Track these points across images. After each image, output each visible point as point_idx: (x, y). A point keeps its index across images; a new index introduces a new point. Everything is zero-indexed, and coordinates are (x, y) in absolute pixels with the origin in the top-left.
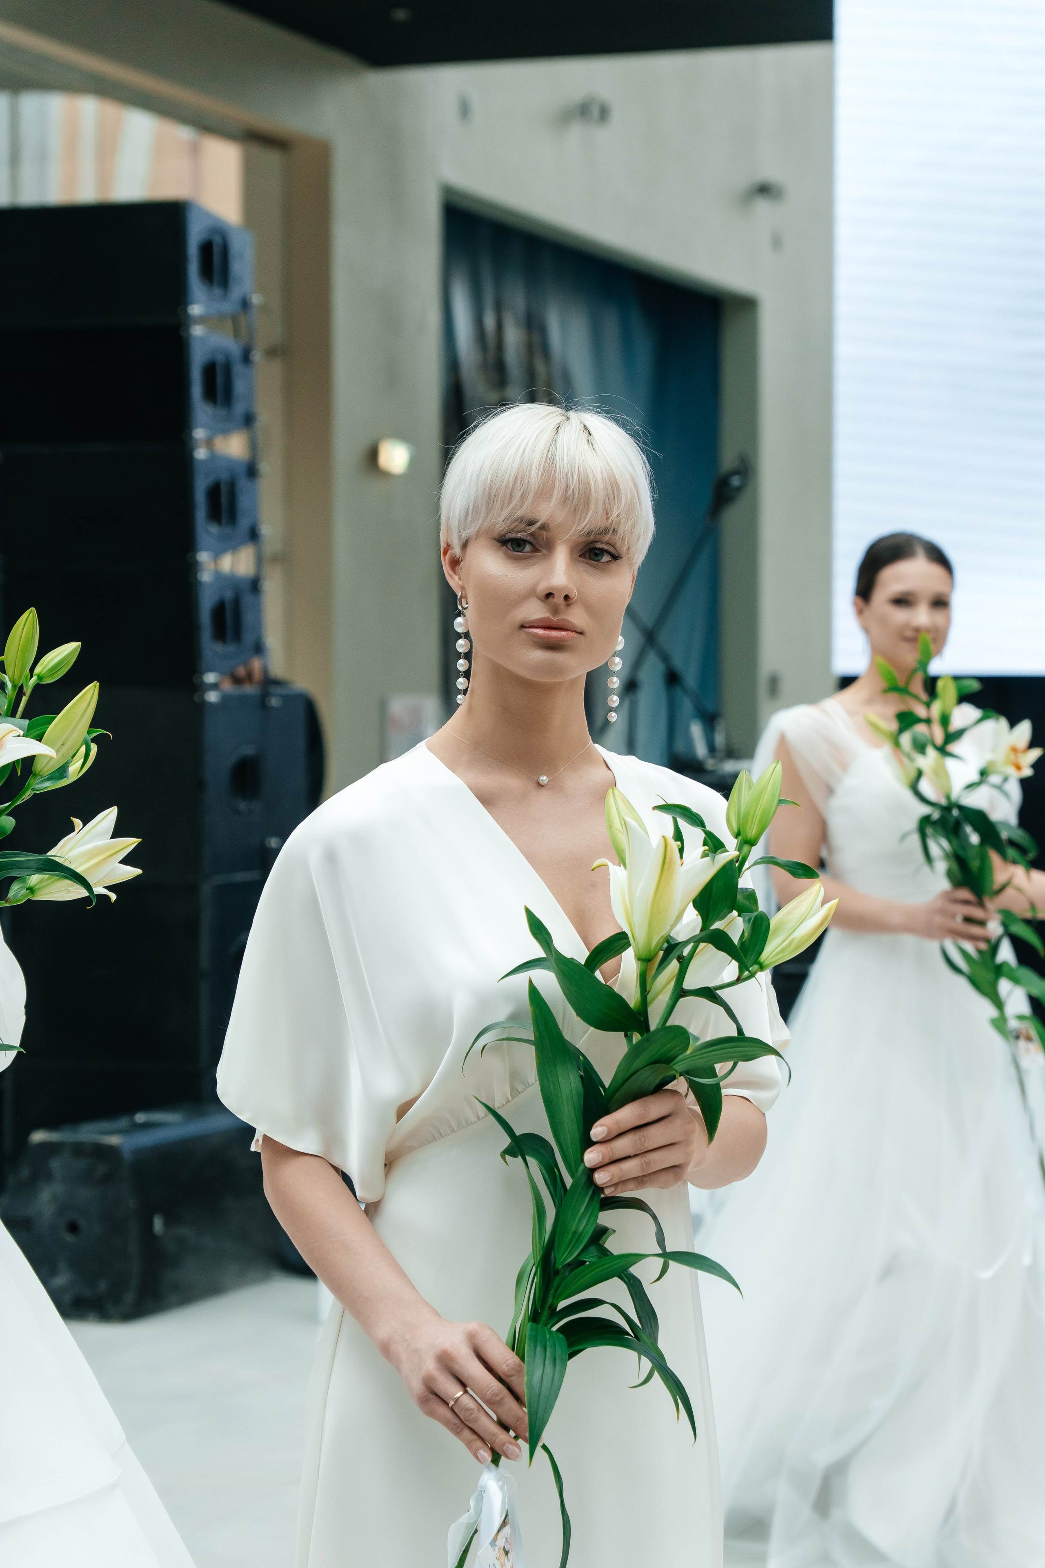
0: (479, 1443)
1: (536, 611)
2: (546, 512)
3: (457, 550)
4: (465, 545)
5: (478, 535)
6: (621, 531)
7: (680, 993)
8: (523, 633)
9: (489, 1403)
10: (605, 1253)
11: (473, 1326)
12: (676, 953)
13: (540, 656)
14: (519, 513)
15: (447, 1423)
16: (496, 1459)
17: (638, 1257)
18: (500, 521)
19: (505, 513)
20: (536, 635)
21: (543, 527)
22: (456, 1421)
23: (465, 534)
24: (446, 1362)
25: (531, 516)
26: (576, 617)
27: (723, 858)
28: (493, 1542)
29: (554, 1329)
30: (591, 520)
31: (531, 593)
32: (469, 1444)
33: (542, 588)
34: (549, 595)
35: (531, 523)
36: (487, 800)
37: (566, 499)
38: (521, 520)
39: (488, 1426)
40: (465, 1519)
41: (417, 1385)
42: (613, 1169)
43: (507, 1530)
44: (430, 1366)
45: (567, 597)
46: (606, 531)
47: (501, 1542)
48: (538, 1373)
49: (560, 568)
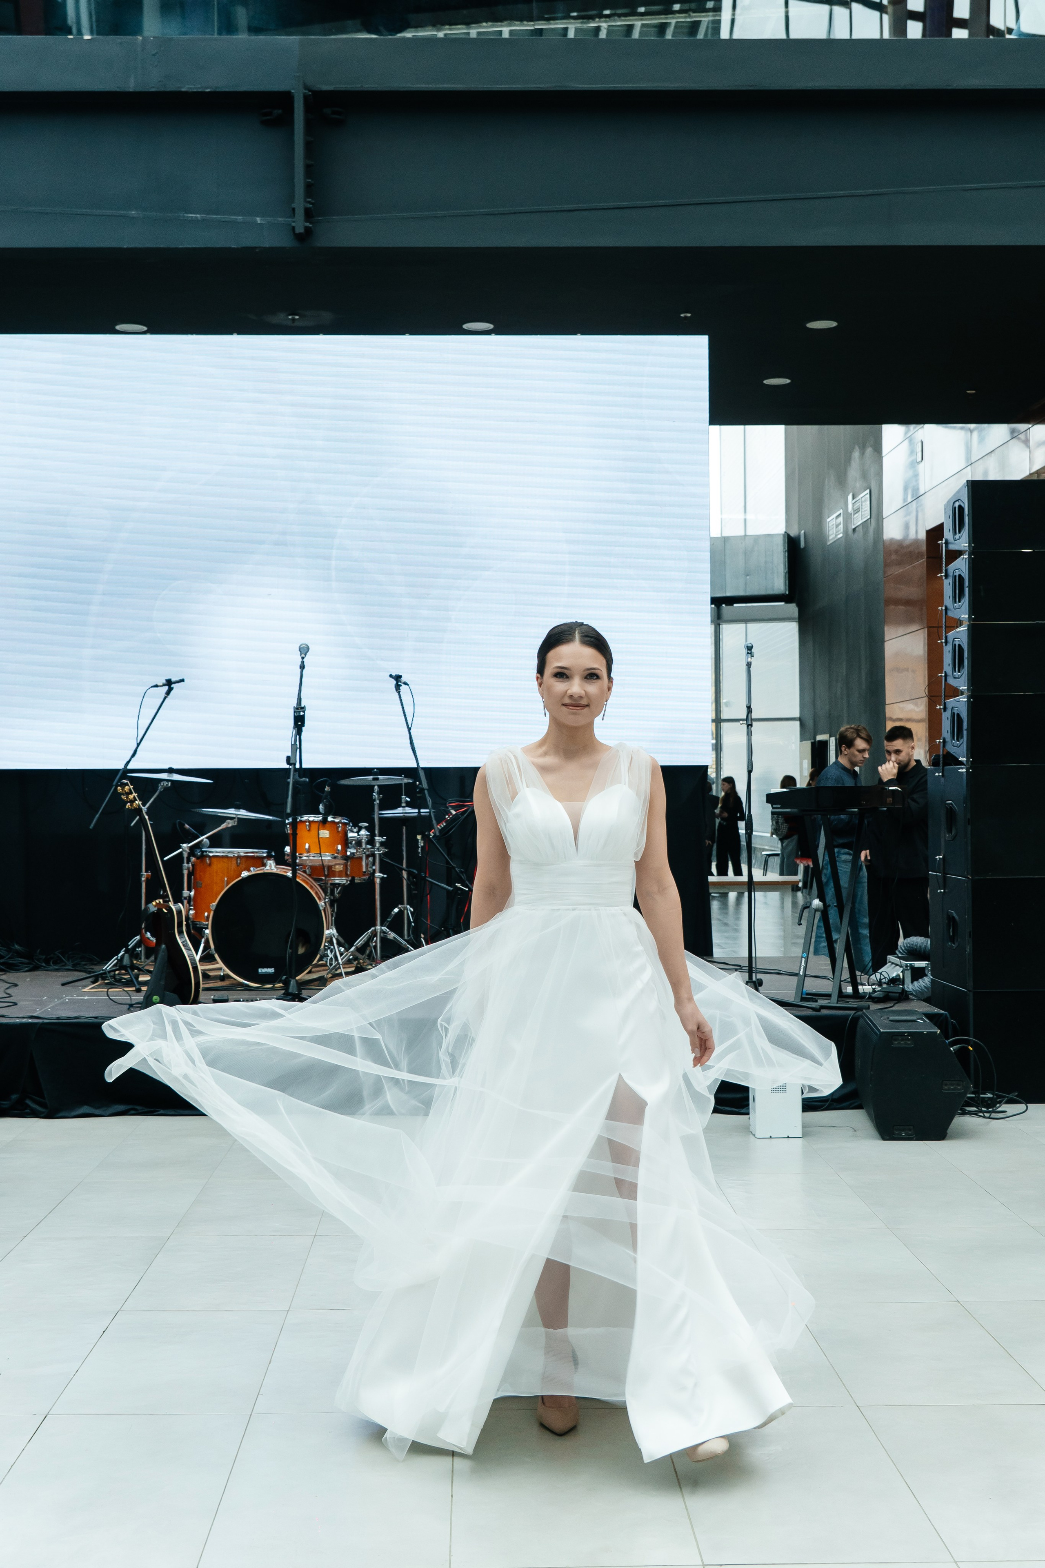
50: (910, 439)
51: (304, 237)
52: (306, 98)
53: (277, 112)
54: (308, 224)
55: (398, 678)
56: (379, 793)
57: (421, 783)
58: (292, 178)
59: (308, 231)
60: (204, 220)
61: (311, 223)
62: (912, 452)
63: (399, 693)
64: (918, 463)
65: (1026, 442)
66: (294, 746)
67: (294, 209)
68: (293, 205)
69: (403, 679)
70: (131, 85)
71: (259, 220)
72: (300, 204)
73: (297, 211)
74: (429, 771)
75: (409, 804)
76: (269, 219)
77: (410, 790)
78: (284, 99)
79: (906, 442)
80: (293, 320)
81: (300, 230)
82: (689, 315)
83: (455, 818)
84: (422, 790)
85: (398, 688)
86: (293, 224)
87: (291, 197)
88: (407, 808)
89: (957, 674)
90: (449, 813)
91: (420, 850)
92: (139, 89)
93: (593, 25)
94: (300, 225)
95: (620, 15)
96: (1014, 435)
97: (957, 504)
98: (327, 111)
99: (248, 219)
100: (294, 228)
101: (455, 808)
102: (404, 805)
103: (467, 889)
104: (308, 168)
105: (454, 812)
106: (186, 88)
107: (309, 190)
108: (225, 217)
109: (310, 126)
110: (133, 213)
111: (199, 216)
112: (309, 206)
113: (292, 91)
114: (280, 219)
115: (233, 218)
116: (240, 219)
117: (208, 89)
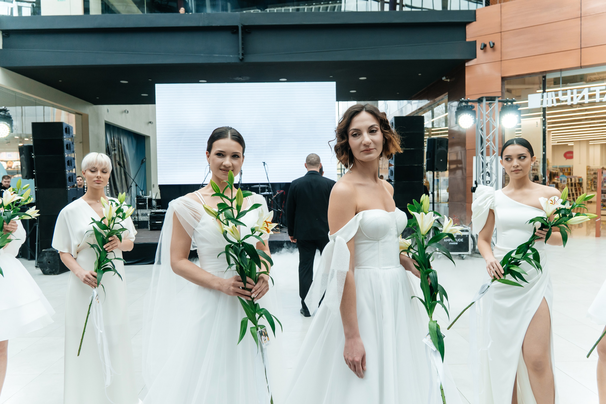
0: (93, 286)
1: (96, 179)
2: (96, 166)
4: (85, 171)
5: (87, 170)
6: (107, 168)
7: (114, 224)
8: (94, 182)
9: (94, 281)
10: (107, 259)
11: (90, 271)
12: (114, 219)
13: (97, 185)
15: (88, 284)
16: (95, 288)
17: (112, 259)
18: (90, 168)
19: (91, 166)
20: (96, 182)
21: (96, 168)
22: (89, 284)
24: (87, 276)
26: (102, 180)
27: (119, 207)
28: (96, 298)
29: (101, 270)
30: (103, 167)
31: (95, 177)
32: (91, 286)
33: (97, 176)
34: (98, 177)
35: (95, 168)
36: (90, 204)
37: (99, 164)
38: (93, 167)
39: (94, 284)
40: (92, 296)
41: (83, 280)
42: (108, 248)
43: (97, 296)
44: (84, 277)
45: (100, 177)
46: (105, 168)
47: (97, 298)
48: (99, 276)
49: (99, 174)
50: (386, 104)
51: (242, 60)
52: (242, 27)
53: (235, 30)
54: (242, 57)
55: (264, 163)
56: (260, 189)
57: (270, 187)
58: (239, 46)
59: (243, 59)
61: (243, 56)
62: (386, 107)
63: (264, 166)
64: (387, 109)
65: (411, 104)
66: (240, 180)
67: (239, 53)
68: (239, 52)
69: (265, 163)
70: (201, 25)
71: (231, 56)
72: (241, 52)
73: (240, 53)
74: (271, 184)
75: (267, 191)
76: (234, 56)
77: (268, 188)
78: (236, 27)
79: (384, 105)
80: (240, 79)
81: (241, 58)
82: (332, 77)
83: (278, 194)
84: (270, 188)
85: (264, 165)
86: (239, 57)
87: (239, 51)
88: (267, 192)
89: (392, 161)
90: (277, 193)
91: (270, 202)
92: (203, 25)
96: (408, 103)
97: (392, 122)
98: (247, 30)
99: (229, 56)
100: (239, 58)
101: (278, 192)
102: (266, 191)
103: (281, 210)
104: (243, 44)
105: (278, 193)
106: (214, 25)
107: (243, 49)
108: (223, 55)
109: (242, 33)
110: (202, 55)
111: (217, 55)
112: (243, 52)
113: (238, 25)
114: (236, 56)
115: (225, 55)
116: (227, 56)
117: (219, 25)
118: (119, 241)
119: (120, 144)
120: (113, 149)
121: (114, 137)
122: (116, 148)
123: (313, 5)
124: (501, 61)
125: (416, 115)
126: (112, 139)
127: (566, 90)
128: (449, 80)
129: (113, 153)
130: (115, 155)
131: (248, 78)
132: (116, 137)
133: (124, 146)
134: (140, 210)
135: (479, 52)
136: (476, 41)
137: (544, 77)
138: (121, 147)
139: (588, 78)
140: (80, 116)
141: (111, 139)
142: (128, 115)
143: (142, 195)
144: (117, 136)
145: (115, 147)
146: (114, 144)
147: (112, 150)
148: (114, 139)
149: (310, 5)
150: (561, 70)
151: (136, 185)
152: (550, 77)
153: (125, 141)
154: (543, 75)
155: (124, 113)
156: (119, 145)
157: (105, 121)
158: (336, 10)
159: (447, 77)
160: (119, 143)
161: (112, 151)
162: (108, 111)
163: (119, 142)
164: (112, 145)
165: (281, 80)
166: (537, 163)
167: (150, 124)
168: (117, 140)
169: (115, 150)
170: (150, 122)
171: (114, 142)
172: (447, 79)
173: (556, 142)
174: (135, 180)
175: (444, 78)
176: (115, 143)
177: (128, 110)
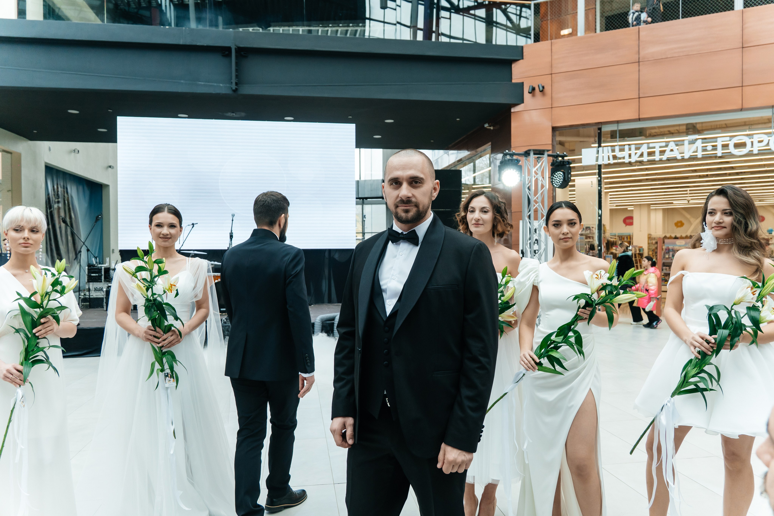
0: (17, 384)
1: (22, 241)
2: (22, 224)
3: (6, 232)
4: (8, 231)
5: (10, 229)
6: (38, 226)
7: (49, 300)
8: (20, 245)
9: (18, 377)
10: (38, 347)
11: (13, 364)
12: (48, 294)
13: (24, 249)
14: (17, 224)
15: (9, 382)
16: (20, 387)
17: (45, 348)
18: (14, 226)
19: (14, 224)
20: (22, 245)
21: (22, 227)
22: (11, 381)
23: (7, 229)
24: (9, 371)
25: (19, 225)
26: (30, 242)
27: (56, 278)
28: (20, 401)
29: (30, 362)
30: (32, 225)
31: (21, 238)
32: (14, 385)
33: (23, 237)
34: (24, 238)
35: (20, 226)
36: (14, 275)
37: (27, 221)
38: (18, 225)
39: (18, 381)
41: (2, 376)
42: (39, 332)
43: (23, 398)
44: (5, 372)
45: (28, 238)
46: (35, 227)
47: (22, 400)
48: (26, 370)
49: (26, 234)
51: (235, 91)
52: (235, 49)
53: (227, 53)
54: (236, 87)
58: (231, 73)
59: (236, 89)
60: (204, 84)
65: (448, 155)
67: (232, 82)
70: (181, 42)
71: (221, 85)
72: (234, 80)
76: (224, 85)
78: (229, 49)
80: (233, 115)
81: (234, 88)
82: (351, 117)
87: (231, 79)
92: (184, 44)
93: (326, 29)
94: (234, 87)
95: (334, 26)
96: (445, 153)
98: (242, 53)
99: (218, 84)
100: (232, 88)
104: (237, 70)
106: (198, 44)
107: (237, 76)
108: (211, 84)
109: (237, 57)
110: (182, 81)
111: (203, 83)
112: (237, 81)
113: (232, 47)
114: (228, 85)
115: (213, 84)
116: (215, 84)
117: (205, 45)
118: (55, 324)
119: (66, 195)
120: (56, 200)
121: (57, 184)
122: (60, 200)
123: (329, 26)
124: (552, 108)
125: (453, 169)
126: (55, 187)
127: (624, 145)
128: (492, 128)
129: (56, 206)
130: (59, 208)
131: (243, 114)
132: (60, 185)
133: (72, 197)
134: (92, 283)
135: (527, 96)
136: (523, 83)
137: (600, 129)
138: (68, 198)
139: (648, 132)
140: (9, 155)
141: (53, 187)
142: (78, 155)
143: (96, 263)
144: (62, 184)
145: (58, 198)
146: (58, 194)
147: (54, 202)
148: (58, 188)
149: (326, 27)
150: (618, 122)
151: (88, 250)
152: (606, 129)
153: (73, 191)
154: (599, 126)
155: (73, 154)
156: (64, 196)
157: (46, 163)
158: (357, 35)
159: (490, 124)
160: (64, 194)
161: (55, 204)
162: (50, 149)
163: (64, 192)
164: (54, 195)
165: (286, 118)
166: (592, 230)
167: (110, 169)
168: (62, 189)
169: (58, 202)
170: (110, 167)
171: (58, 191)
172: (490, 126)
173: (615, 206)
174: (85, 243)
175: (486, 125)
176: (60, 193)
177: (78, 149)
